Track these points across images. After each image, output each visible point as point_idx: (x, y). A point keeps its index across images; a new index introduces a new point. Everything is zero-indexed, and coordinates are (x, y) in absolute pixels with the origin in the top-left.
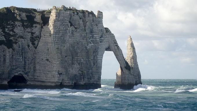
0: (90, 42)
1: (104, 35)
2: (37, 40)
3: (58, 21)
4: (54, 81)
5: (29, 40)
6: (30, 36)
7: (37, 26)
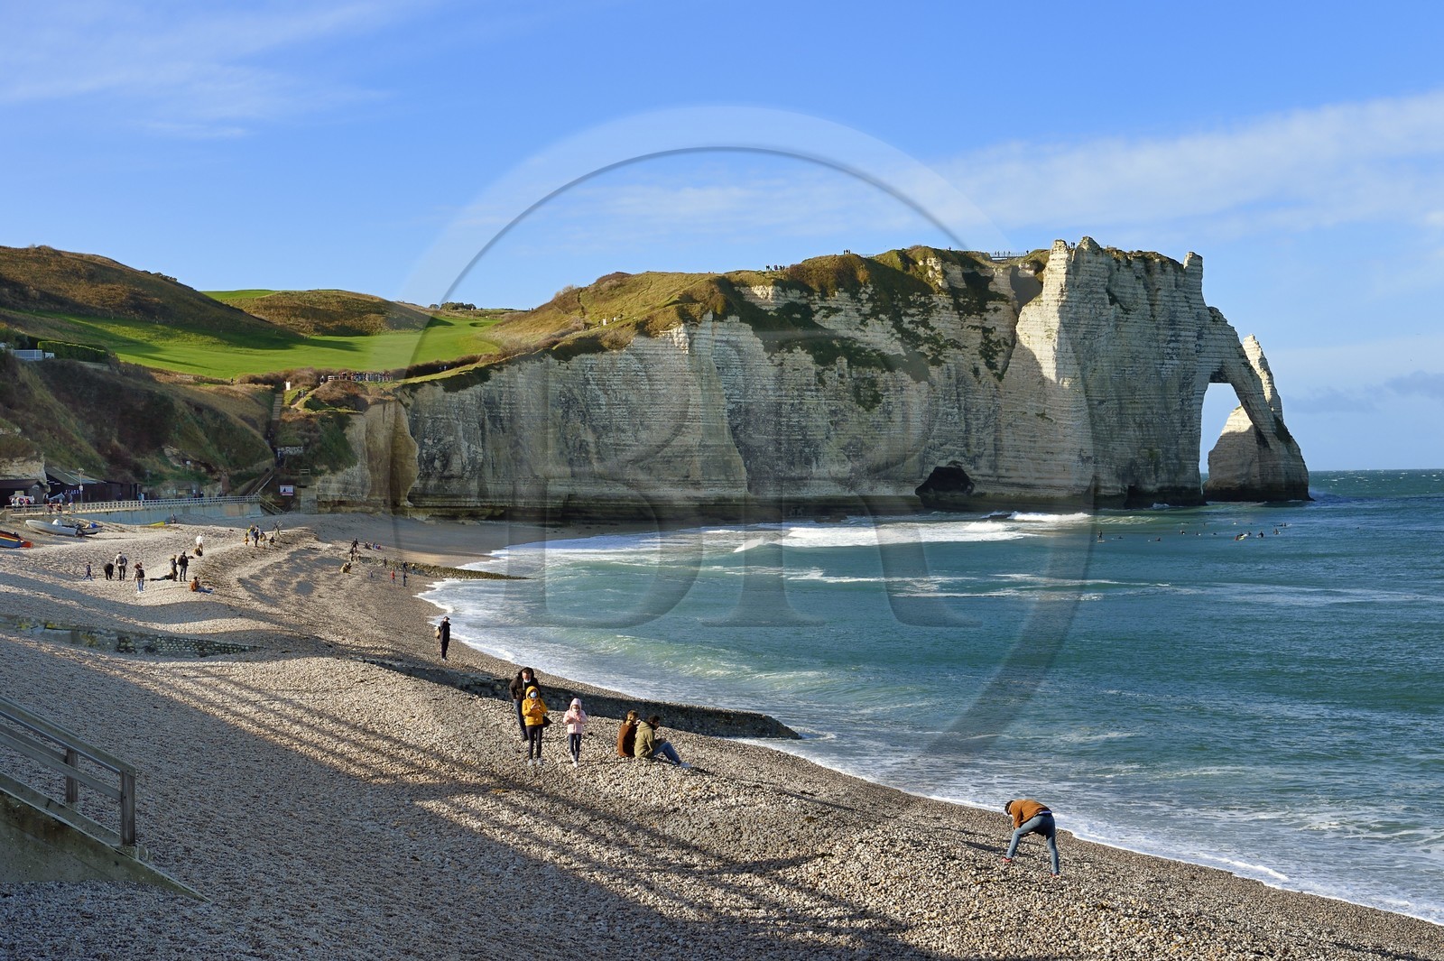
0: (1168, 354)
1: (1206, 332)
2: (1003, 351)
3: (1073, 287)
4: (1065, 482)
5: (977, 352)
6: (979, 341)
7: (999, 306)
